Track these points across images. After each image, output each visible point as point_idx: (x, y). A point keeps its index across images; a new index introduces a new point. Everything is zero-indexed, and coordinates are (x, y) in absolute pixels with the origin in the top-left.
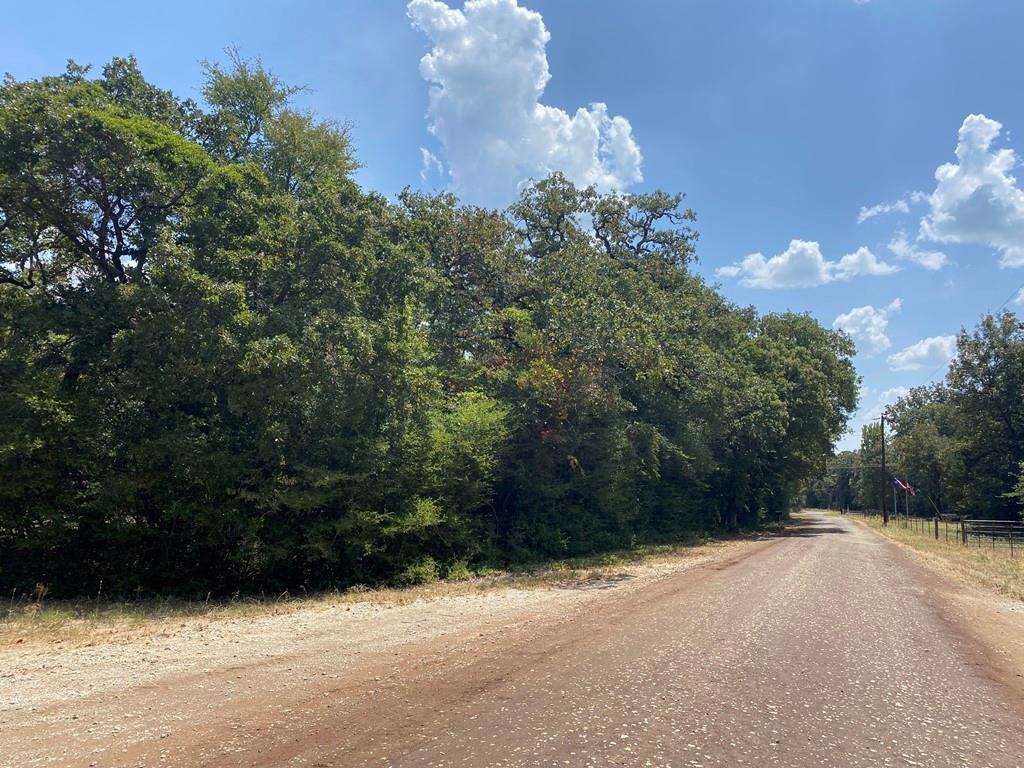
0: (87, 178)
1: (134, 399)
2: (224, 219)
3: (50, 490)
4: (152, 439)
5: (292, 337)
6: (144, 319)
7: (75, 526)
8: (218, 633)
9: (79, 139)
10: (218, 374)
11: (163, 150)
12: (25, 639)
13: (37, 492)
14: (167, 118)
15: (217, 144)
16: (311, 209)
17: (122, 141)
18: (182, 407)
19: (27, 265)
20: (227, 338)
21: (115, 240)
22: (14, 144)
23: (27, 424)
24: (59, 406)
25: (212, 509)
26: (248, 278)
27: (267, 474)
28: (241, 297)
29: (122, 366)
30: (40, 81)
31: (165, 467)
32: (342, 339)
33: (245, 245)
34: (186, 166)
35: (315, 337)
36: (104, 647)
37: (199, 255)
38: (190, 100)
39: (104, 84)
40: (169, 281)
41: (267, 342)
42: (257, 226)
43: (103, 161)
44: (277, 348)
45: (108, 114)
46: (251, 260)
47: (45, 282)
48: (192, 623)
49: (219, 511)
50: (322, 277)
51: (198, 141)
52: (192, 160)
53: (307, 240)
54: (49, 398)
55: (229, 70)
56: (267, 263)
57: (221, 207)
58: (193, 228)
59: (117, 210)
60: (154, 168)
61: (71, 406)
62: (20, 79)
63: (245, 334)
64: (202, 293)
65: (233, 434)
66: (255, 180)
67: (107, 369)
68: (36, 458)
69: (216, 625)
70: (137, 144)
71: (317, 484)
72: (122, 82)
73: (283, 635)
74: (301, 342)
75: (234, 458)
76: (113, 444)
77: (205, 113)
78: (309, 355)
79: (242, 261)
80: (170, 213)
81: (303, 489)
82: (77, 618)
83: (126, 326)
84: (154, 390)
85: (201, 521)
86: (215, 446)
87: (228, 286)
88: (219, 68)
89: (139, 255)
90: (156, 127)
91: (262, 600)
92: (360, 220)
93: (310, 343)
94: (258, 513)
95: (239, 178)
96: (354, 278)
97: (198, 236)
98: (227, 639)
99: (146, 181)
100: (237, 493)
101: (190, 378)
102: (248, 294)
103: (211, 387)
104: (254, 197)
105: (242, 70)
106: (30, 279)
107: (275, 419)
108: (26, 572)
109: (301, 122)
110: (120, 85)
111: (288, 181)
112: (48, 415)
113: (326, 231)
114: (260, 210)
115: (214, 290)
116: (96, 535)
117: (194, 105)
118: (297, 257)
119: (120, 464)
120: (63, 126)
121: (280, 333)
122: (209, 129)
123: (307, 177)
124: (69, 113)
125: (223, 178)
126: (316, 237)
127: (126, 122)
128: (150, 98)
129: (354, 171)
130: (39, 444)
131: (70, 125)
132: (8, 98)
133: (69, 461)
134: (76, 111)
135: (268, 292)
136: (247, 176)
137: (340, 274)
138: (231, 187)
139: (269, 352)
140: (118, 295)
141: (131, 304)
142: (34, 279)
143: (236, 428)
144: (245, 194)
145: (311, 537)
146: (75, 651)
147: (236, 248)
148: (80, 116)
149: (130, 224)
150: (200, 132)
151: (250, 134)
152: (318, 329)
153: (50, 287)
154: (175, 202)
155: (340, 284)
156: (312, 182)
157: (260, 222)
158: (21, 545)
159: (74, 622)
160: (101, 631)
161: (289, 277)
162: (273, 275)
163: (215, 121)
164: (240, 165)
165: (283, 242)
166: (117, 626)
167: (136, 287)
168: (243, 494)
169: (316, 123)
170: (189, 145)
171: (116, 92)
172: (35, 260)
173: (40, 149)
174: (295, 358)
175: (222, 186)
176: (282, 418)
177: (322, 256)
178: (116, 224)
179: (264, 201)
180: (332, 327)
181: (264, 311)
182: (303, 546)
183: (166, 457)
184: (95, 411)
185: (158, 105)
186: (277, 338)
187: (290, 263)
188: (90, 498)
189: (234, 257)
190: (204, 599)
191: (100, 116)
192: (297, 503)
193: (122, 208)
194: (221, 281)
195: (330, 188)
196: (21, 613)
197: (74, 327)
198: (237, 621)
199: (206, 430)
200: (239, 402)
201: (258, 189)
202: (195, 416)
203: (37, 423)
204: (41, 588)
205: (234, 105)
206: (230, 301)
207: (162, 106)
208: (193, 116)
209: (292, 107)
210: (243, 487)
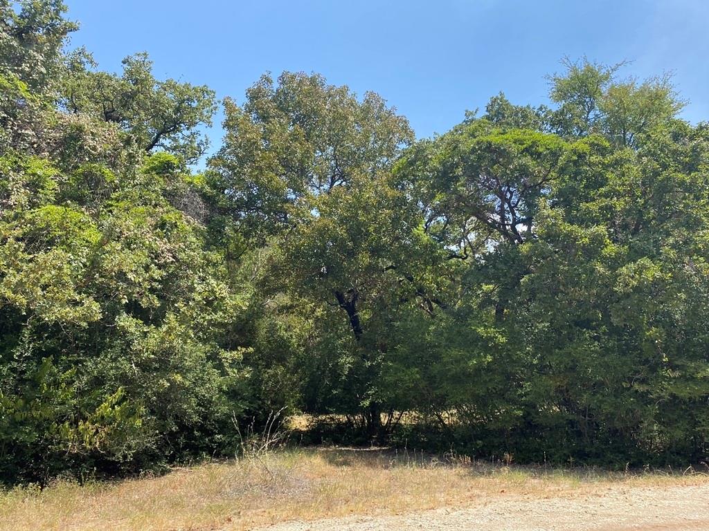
0: (488, 180)
1: (542, 322)
2: (581, 180)
3: (501, 389)
4: (560, 349)
5: (652, 258)
6: (539, 265)
7: (520, 413)
8: (638, 497)
9: (480, 158)
10: (598, 295)
11: (531, 147)
12: (505, 490)
13: (494, 391)
14: (528, 124)
15: (566, 128)
16: (649, 153)
17: (505, 150)
18: (577, 324)
19: (462, 244)
20: (600, 268)
21: (511, 216)
22: (445, 173)
23: (481, 346)
24: (497, 332)
25: (613, 399)
26: (608, 219)
27: (653, 369)
28: (604, 235)
29: (530, 300)
30: (452, 130)
31: (573, 369)
32: (698, 251)
33: (600, 196)
34: (548, 152)
35: (673, 254)
36: (556, 500)
37: (568, 212)
38: (542, 105)
39: (488, 117)
40: (551, 236)
41: (632, 265)
42: (607, 178)
43: (495, 167)
44: (640, 270)
45: (494, 136)
46: (606, 205)
47: (474, 253)
48: (616, 487)
49: (619, 400)
50: (669, 204)
51: (552, 131)
52: (552, 146)
53: (649, 179)
54: (490, 327)
55: (565, 74)
56: (619, 205)
57: (576, 174)
58: (561, 193)
59: (508, 195)
60: (527, 160)
61: (504, 331)
62: (441, 134)
63: (614, 263)
64: (575, 239)
65: (619, 340)
66: (598, 145)
67: (520, 304)
68: (489, 369)
69: (634, 491)
70: (514, 149)
71: (699, 376)
73: (695, 503)
74: (661, 260)
75: (624, 358)
76: (534, 356)
77: (554, 111)
78: (670, 270)
79: (601, 208)
80: (543, 188)
81: (687, 380)
82: (534, 478)
83: (528, 272)
84: (554, 314)
85: (606, 408)
86: (607, 351)
87: (594, 229)
88: (557, 75)
89: (527, 222)
90: (524, 133)
91: (670, 473)
92: (694, 150)
93: (667, 259)
94: (652, 402)
95: (586, 148)
96: (698, 198)
97: (565, 199)
98: (647, 503)
99: (523, 171)
100: (631, 386)
101: (578, 301)
102: (609, 232)
103: (596, 306)
104: (600, 158)
105: (575, 70)
106: (465, 253)
107: (651, 324)
108: (497, 444)
109: (625, 90)
110: (498, 113)
111: (624, 137)
112: (491, 339)
113: (665, 167)
114: (606, 167)
115: (584, 234)
116: (536, 420)
117: (545, 108)
118: (644, 193)
119: (542, 369)
120: (470, 153)
121: (642, 255)
122: (561, 122)
123: (640, 130)
124: (471, 143)
125: (574, 152)
126: (656, 174)
127: (505, 136)
128: (517, 115)
129: (679, 111)
130: (489, 358)
131: (473, 151)
132: (438, 147)
133: (509, 369)
134: (475, 140)
135: (625, 227)
136: (592, 145)
137: (684, 198)
138: (581, 156)
139: (635, 273)
140: (519, 252)
141: (529, 258)
142: (468, 252)
143: (620, 335)
144: (594, 159)
145: (704, 420)
146: (538, 501)
147: (594, 200)
148: (478, 143)
149: (518, 202)
150: (553, 125)
151: (589, 112)
152: (673, 246)
153: (477, 256)
154: (545, 179)
155: (686, 206)
156: (645, 132)
157: (609, 175)
158: (492, 427)
159: (533, 480)
160: (552, 488)
161: (640, 211)
162: (627, 212)
163: (562, 113)
164: (585, 139)
165: (630, 185)
166: (562, 486)
167: (530, 244)
168: (636, 386)
169: (638, 86)
170: (547, 137)
171: (495, 119)
172: (466, 240)
173: (459, 171)
174: (658, 274)
175: (575, 158)
176: (656, 323)
177: (665, 188)
178: (509, 206)
179: (608, 159)
180: (685, 243)
181: (623, 243)
182: (698, 429)
183: (572, 361)
184: (519, 333)
185: (523, 118)
186: (640, 261)
187: (639, 200)
188: (526, 394)
189: (593, 206)
190: (622, 470)
191: (489, 138)
192: (685, 392)
193: (511, 193)
194: (587, 227)
195: (661, 132)
196: (499, 472)
197: (496, 279)
198: (652, 489)
199: (597, 339)
200: (619, 316)
201: (602, 151)
202: (588, 329)
203: (486, 345)
204: (508, 456)
205: (572, 97)
206: (597, 241)
207: (525, 117)
208: (546, 116)
209: (617, 81)
210: (635, 381)
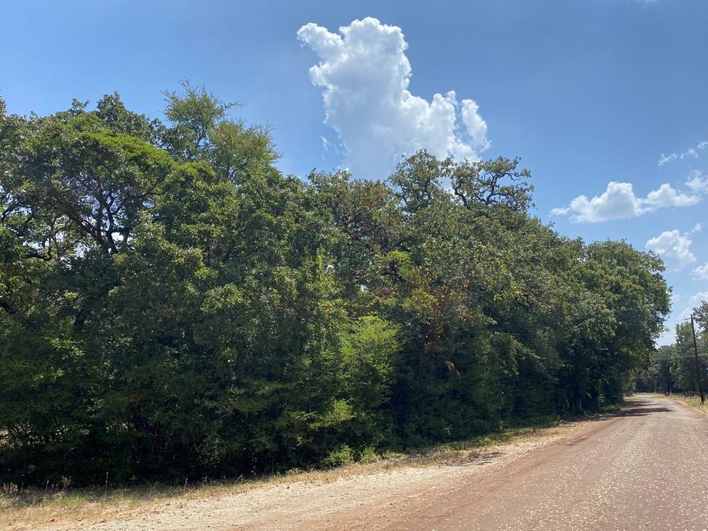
0: (89, 179)
1: (125, 336)
2: (185, 202)
3: (69, 406)
4: (139, 365)
5: (237, 284)
6: (131, 278)
7: (86, 432)
8: (194, 509)
9: (83, 154)
10: (185, 314)
11: (140, 157)
12: (56, 519)
13: (60, 409)
14: (141, 134)
15: (177, 148)
16: (247, 191)
17: (113, 153)
18: (160, 341)
19: (47, 244)
20: (191, 289)
21: (108, 222)
22: (39, 160)
23: (52, 359)
24: (73, 344)
25: (184, 415)
26: (204, 243)
27: (223, 387)
28: (200, 258)
29: (115, 313)
30: (54, 115)
31: (149, 385)
32: (273, 284)
33: (201, 220)
34: (157, 166)
35: (254, 283)
36: (113, 523)
37: (168, 230)
38: (156, 119)
39: (98, 114)
40: (148, 250)
41: (220, 289)
42: (209, 205)
43: (99, 168)
44: (227, 293)
45: (102, 135)
46: (205, 231)
47: (59, 255)
48: (175, 502)
49: (189, 416)
50: (257, 239)
51: (163, 148)
52: (161, 162)
53: (245, 213)
54: (67, 339)
55: (183, 96)
56: (216, 231)
57: (182, 194)
58: (163, 211)
59: (109, 201)
60: (134, 170)
61: (82, 344)
62: (41, 115)
63: (204, 285)
64: (171, 257)
65: (197, 359)
66: (205, 172)
67: (105, 315)
68: (58, 384)
69: (191, 503)
70: (123, 155)
71: (260, 393)
72: (111, 112)
73: (242, 509)
74: (244, 288)
75: (199, 376)
76: (111, 371)
77: (167, 128)
78: (251, 297)
79: (199, 232)
80: (146, 200)
81: (250, 396)
82: (92, 501)
83: (118, 284)
84: (140, 330)
85: (177, 425)
86: (185, 368)
87: (190, 250)
88: (176, 95)
89: (124, 232)
90: (135, 141)
91: (224, 483)
92: (282, 197)
93: (249, 287)
94: (217, 417)
95: (194, 172)
96: (279, 239)
97: (166, 216)
98: (202, 513)
99: (129, 179)
100: (202, 402)
101: (164, 318)
102: (204, 255)
103: (180, 324)
104: (205, 184)
105: (192, 95)
106: (49, 254)
107: (228, 345)
108: (53, 468)
109: (235, 128)
110: (109, 113)
111: (228, 171)
112: (67, 352)
113: (259, 206)
114: (209, 194)
115: (181, 254)
116: (102, 439)
117: (160, 123)
118: (238, 226)
119: (118, 385)
120: (72, 146)
121: (229, 282)
122: (172, 139)
123: (242, 167)
124: (76, 136)
125: (183, 173)
126: (251, 211)
127: (115, 139)
128: (130, 120)
129: (274, 160)
130: (60, 373)
131: (77, 145)
132: (34, 129)
133: (81, 385)
134: (81, 134)
135: (218, 252)
136: (200, 171)
137: (270, 237)
138: (189, 179)
139: (221, 297)
140: (113, 261)
141: (122, 268)
142: (52, 253)
143: (199, 354)
144: (199, 183)
145: (257, 433)
146: (93, 526)
147: (194, 223)
148: (84, 138)
149: (118, 209)
150: (165, 141)
151: (200, 139)
152: (257, 277)
153: (62, 258)
154: (150, 193)
155: (271, 243)
156: (246, 171)
157: (211, 202)
158: (50, 448)
159: (90, 505)
160: (109, 511)
161: (233, 240)
162: (223, 240)
163: (175, 132)
164: (194, 163)
165: (228, 216)
166: (120, 507)
167: (125, 255)
168: (206, 403)
169: (246, 128)
170: (158, 151)
171: (106, 119)
172: (52, 240)
173: (56, 163)
174: (240, 300)
175: (183, 179)
176: (231, 345)
177: (257, 224)
178: (108, 211)
179: (212, 188)
180: (265, 275)
181: (216, 268)
182: (251, 441)
183: (150, 378)
184: (99, 347)
185: (135, 125)
186: (227, 286)
187: (234, 231)
188: (96, 412)
189: (193, 229)
190: (182, 484)
191: (98, 137)
192: (246, 407)
193: (113, 199)
194: (185, 247)
195: (260, 175)
196: (51, 499)
197: (82, 287)
198: (207, 500)
199: (177, 356)
200: (201, 335)
201: (208, 179)
202: (170, 346)
203: (59, 358)
204: (66, 480)
205: (187, 120)
206: (192, 261)
207: (138, 125)
208: (159, 131)
209: (228, 118)
210: (206, 397)
